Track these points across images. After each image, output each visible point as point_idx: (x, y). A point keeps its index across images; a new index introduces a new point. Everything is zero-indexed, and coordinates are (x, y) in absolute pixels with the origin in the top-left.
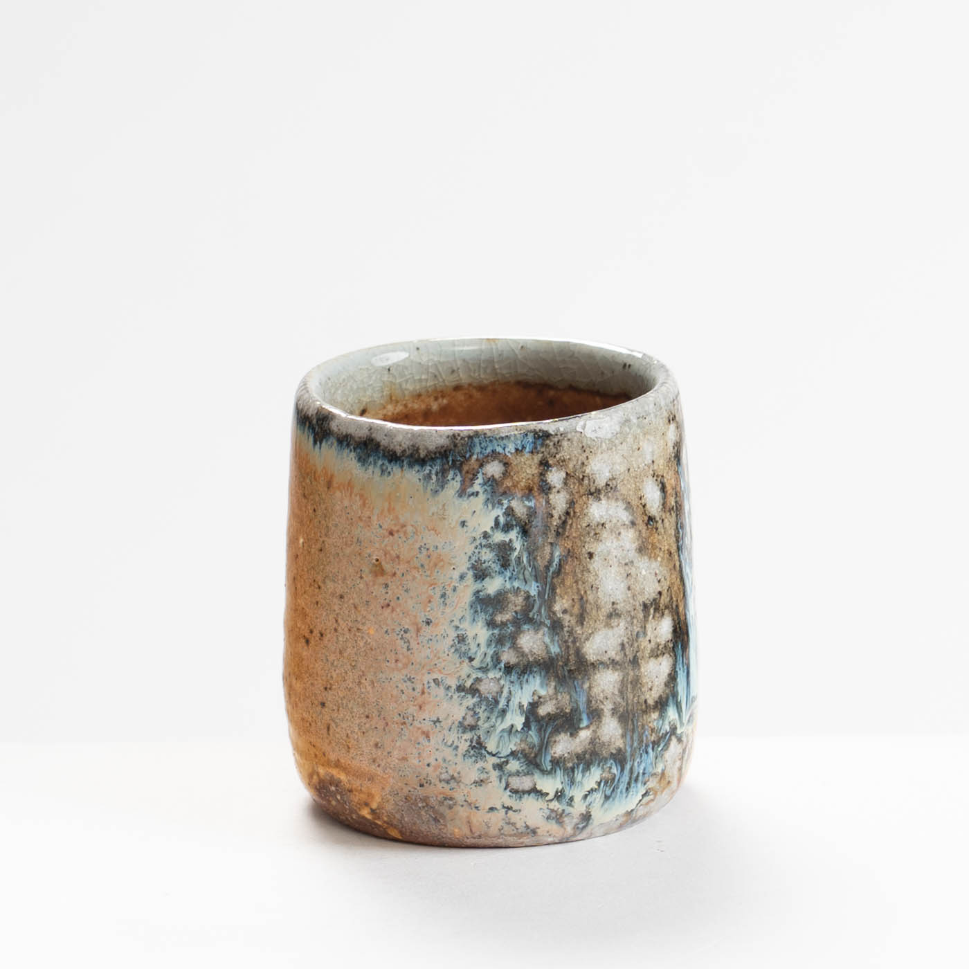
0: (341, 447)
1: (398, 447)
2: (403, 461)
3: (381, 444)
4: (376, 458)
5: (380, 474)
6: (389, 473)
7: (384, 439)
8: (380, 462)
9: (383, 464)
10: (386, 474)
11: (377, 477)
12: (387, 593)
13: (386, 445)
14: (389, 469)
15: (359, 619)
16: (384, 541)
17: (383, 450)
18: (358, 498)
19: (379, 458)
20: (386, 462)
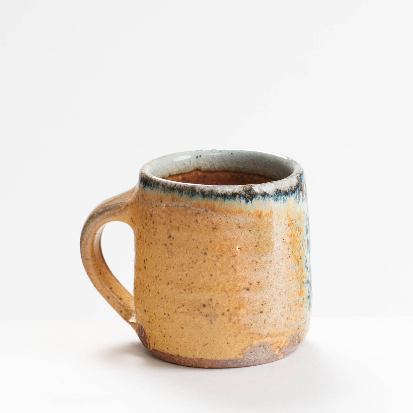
0: (265, 198)
1: (287, 189)
2: (289, 194)
3: (281, 190)
4: (281, 196)
5: (283, 202)
6: (286, 200)
7: (281, 188)
8: (282, 197)
9: (284, 198)
10: (285, 201)
11: (282, 204)
12: (289, 252)
13: (283, 189)
14: (286, 199)
15: (279, 268)
16: (286, 230)
17: (282, 192)
18: (276, 216)
19: (282, 196)
20: (284, 196)
